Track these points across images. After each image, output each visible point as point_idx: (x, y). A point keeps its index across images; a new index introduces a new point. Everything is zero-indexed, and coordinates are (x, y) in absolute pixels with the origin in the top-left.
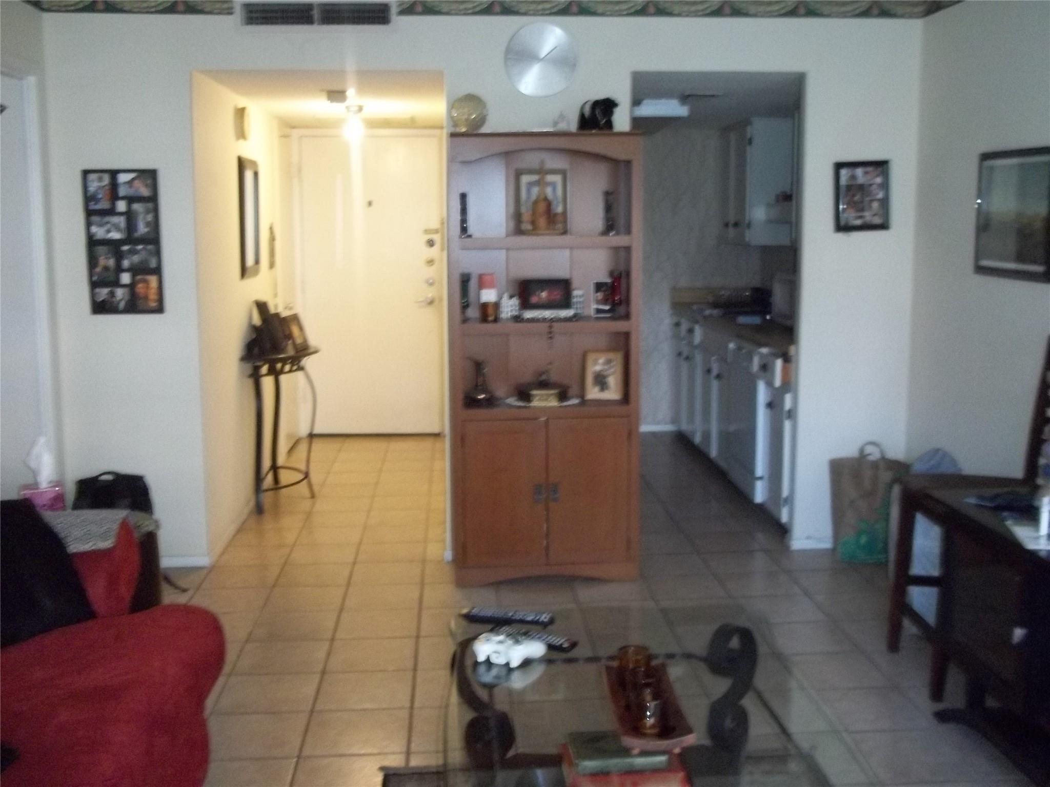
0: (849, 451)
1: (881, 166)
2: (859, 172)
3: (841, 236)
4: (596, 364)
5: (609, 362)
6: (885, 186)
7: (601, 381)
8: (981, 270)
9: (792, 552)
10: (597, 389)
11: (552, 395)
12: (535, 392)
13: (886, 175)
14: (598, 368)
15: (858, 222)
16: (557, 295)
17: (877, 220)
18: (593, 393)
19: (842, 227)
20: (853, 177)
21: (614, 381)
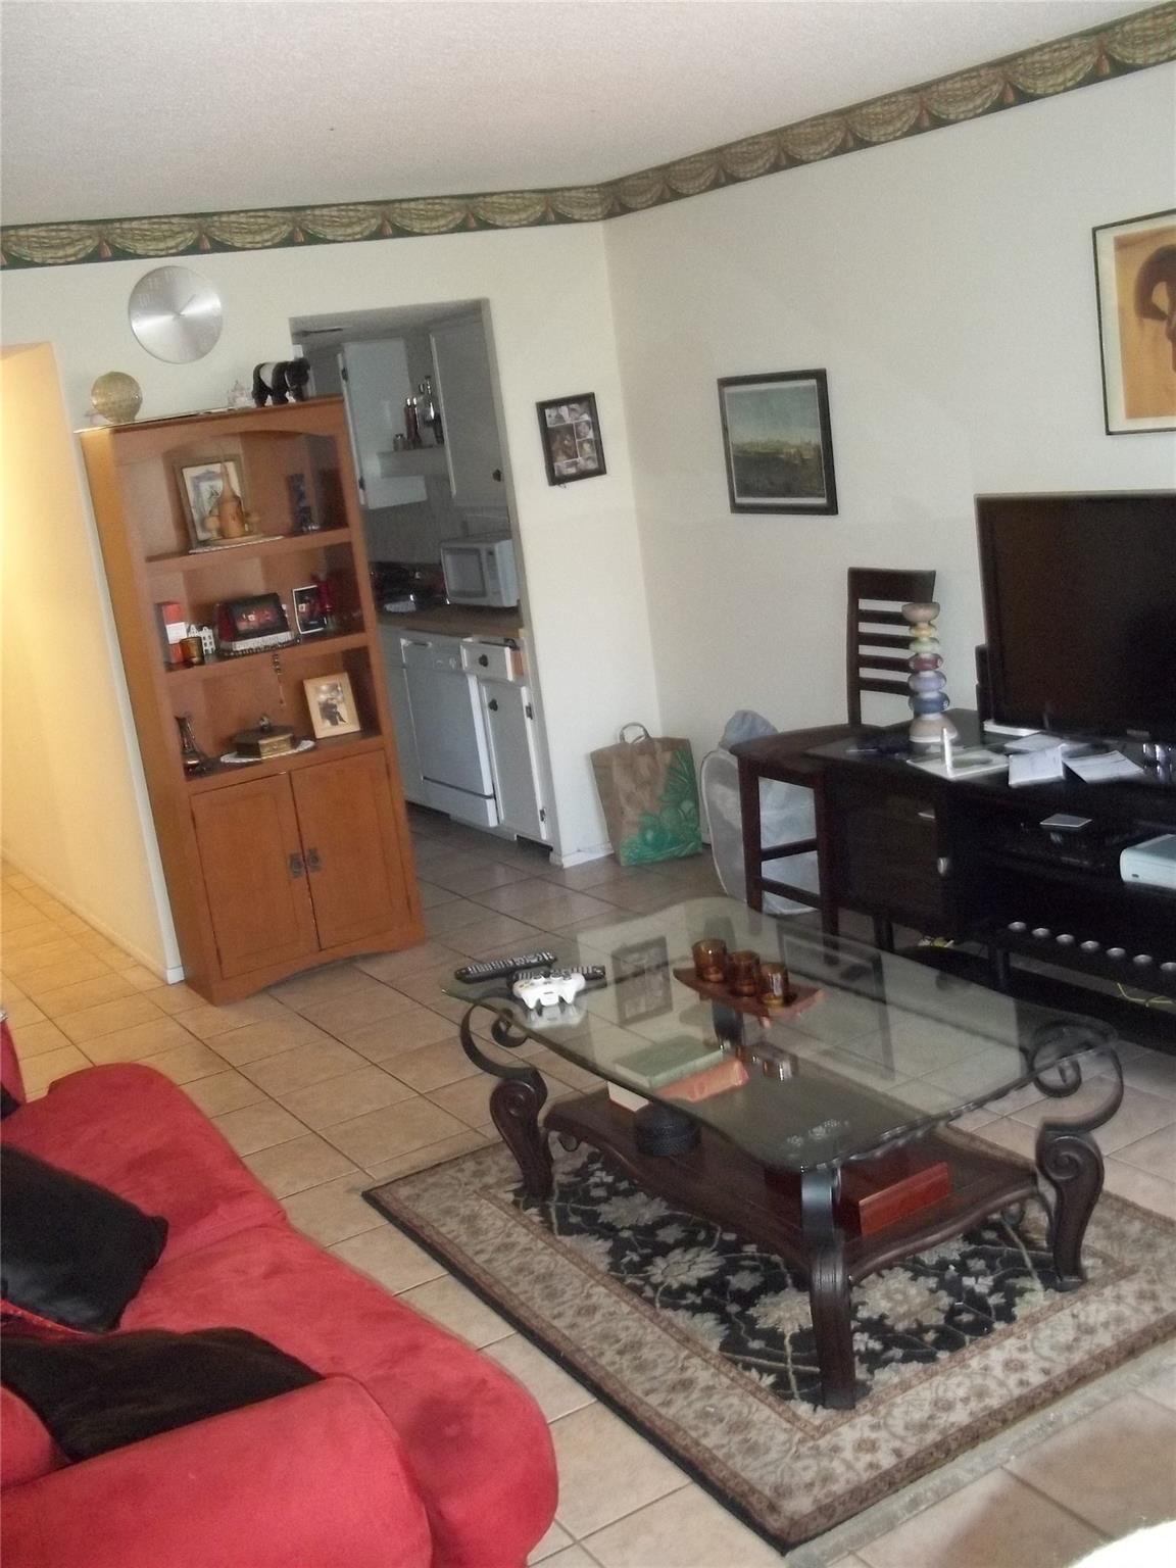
0: (605, 740)
1: (587, 401)
2: (564, 410)
3: (556, 489)
4: (319, 692)
5: (334, 688)
6: (595, 425)
7: (330, 712)
8: (737, 509)
9: (567, 869)
10: (328, 723)
11: (285, 740)
12: (262, 742)
13: (593, 411)
14: (323, 698)
15: (572, 471)
16: (268, 616)
17: (592, 466)
18: (323, 729)
19: (556, 479)
20: (560, 418)
21: (347, 710)
